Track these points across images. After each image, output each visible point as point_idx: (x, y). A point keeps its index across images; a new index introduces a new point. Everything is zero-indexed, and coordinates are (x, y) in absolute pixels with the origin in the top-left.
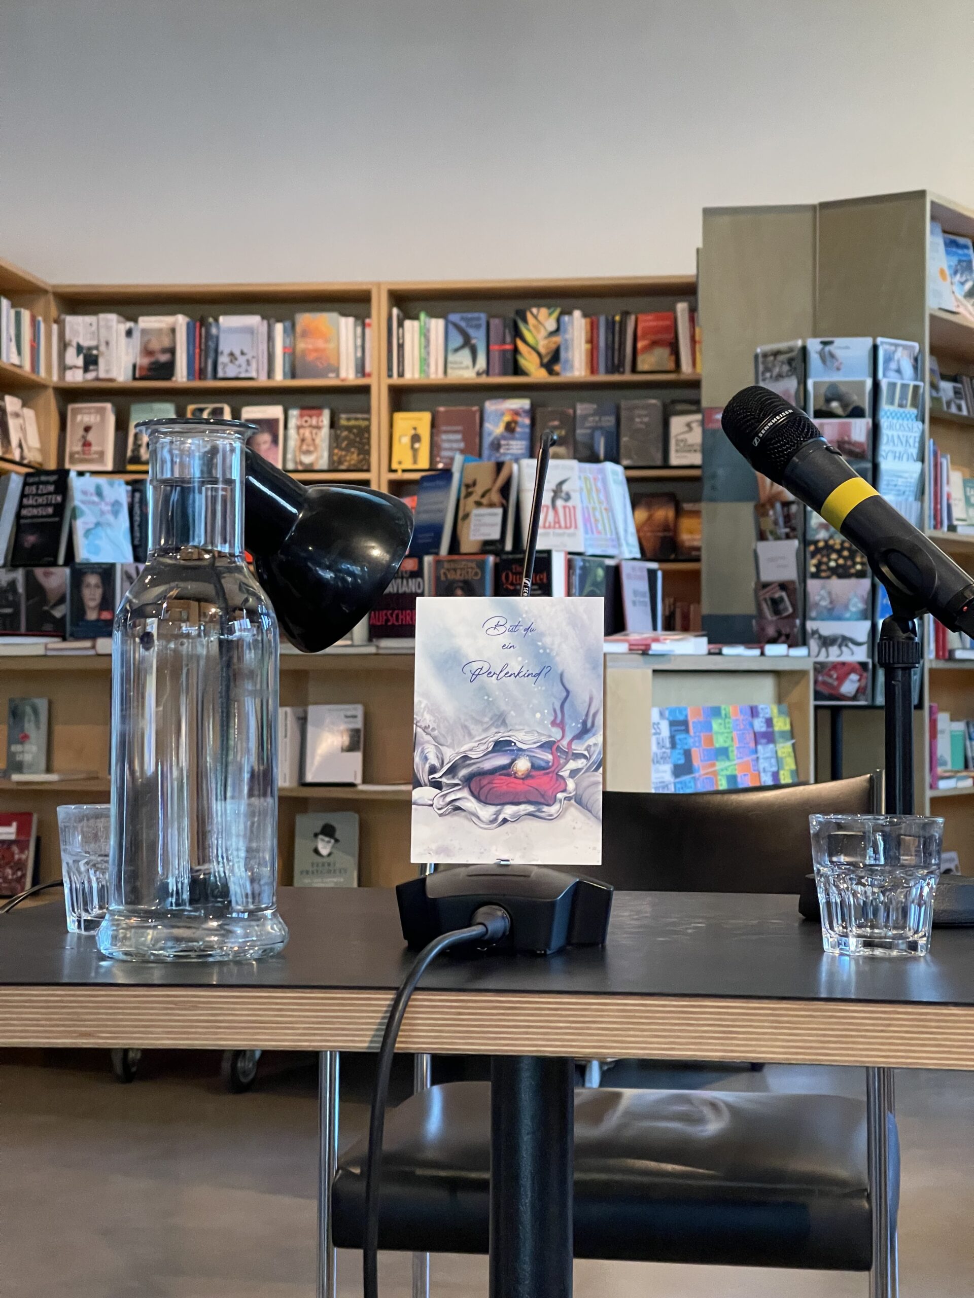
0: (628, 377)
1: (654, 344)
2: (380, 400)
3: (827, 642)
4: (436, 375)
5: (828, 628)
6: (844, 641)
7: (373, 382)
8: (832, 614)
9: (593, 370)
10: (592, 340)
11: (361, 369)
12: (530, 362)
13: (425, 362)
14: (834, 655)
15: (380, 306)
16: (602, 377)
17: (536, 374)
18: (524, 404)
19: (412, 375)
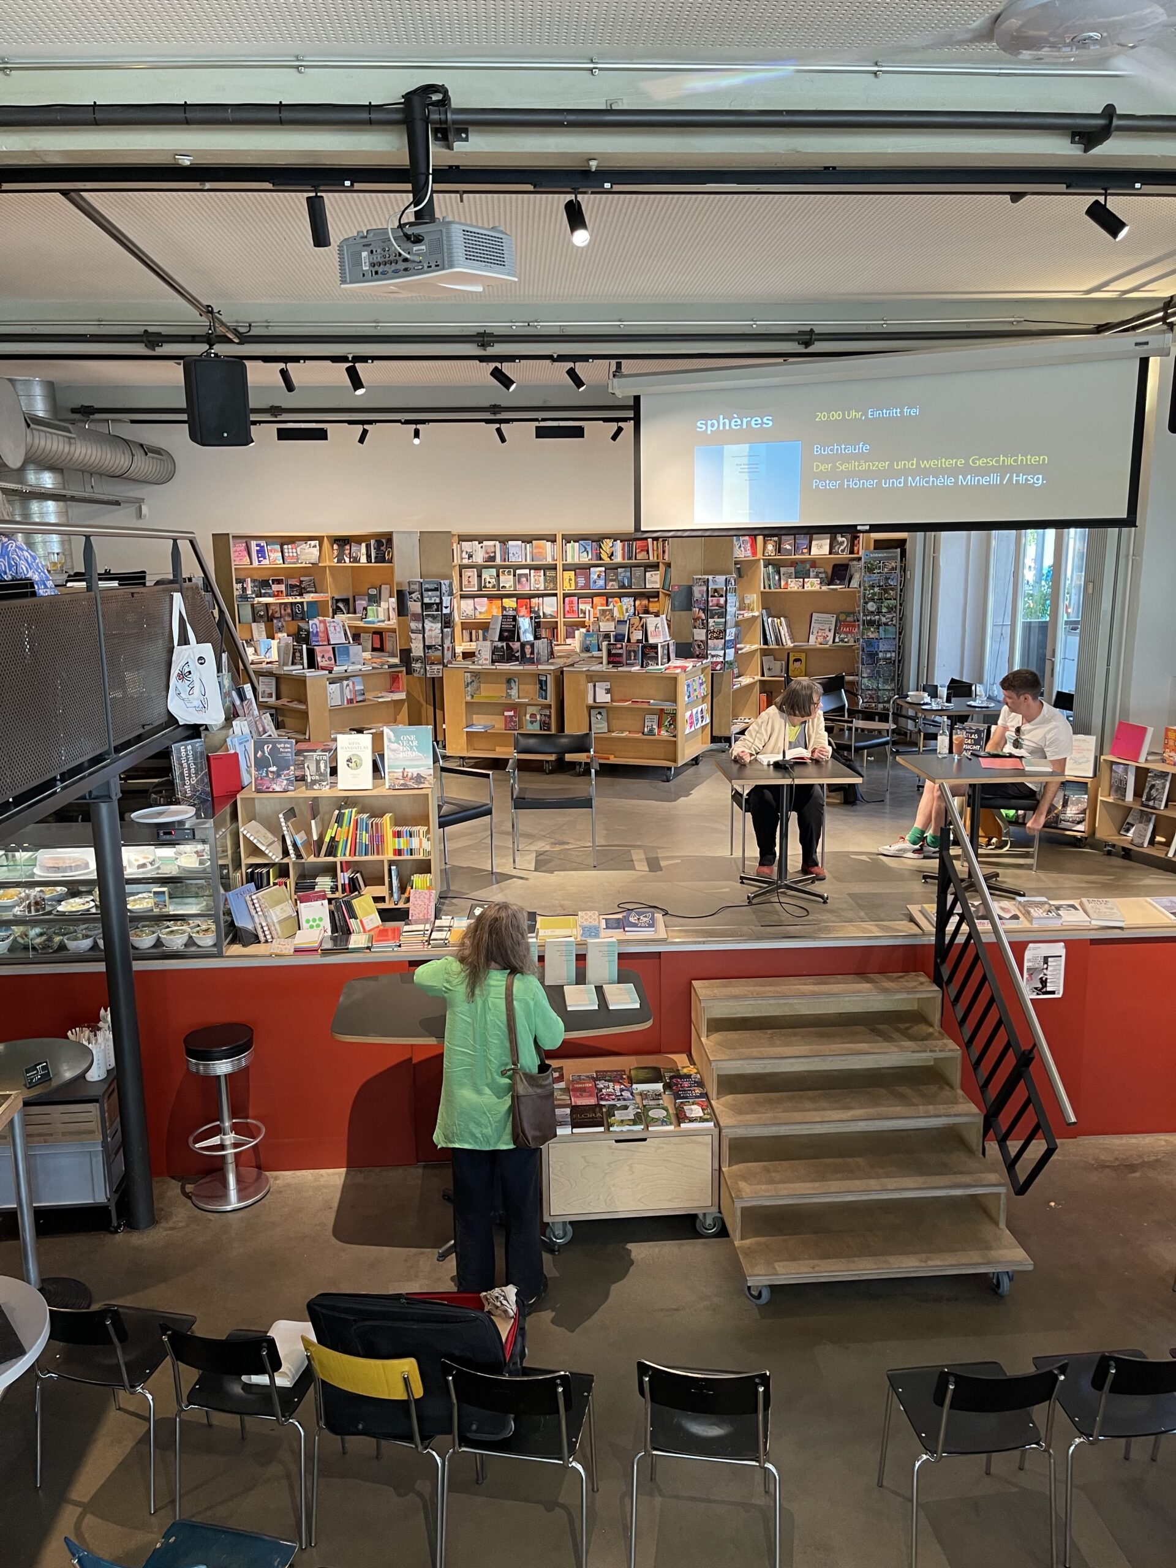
0: (634, 561)
1: (642, 550)
2: (560, 568)
3: (713, 656)
4: (576, 561)
5: (713, 653)
6: (717, 656)
7: (557, 562)
8: (714, 649)
9: (624, 559)
10: (623, 549)
11: (554, 559)
12: (604, 556)
13: (573, 557)
14: (715, 659)
15: (559, 538)
16: (626, 561)
17: (607, 560)
18: (603, 569)
19: (569, 561)
